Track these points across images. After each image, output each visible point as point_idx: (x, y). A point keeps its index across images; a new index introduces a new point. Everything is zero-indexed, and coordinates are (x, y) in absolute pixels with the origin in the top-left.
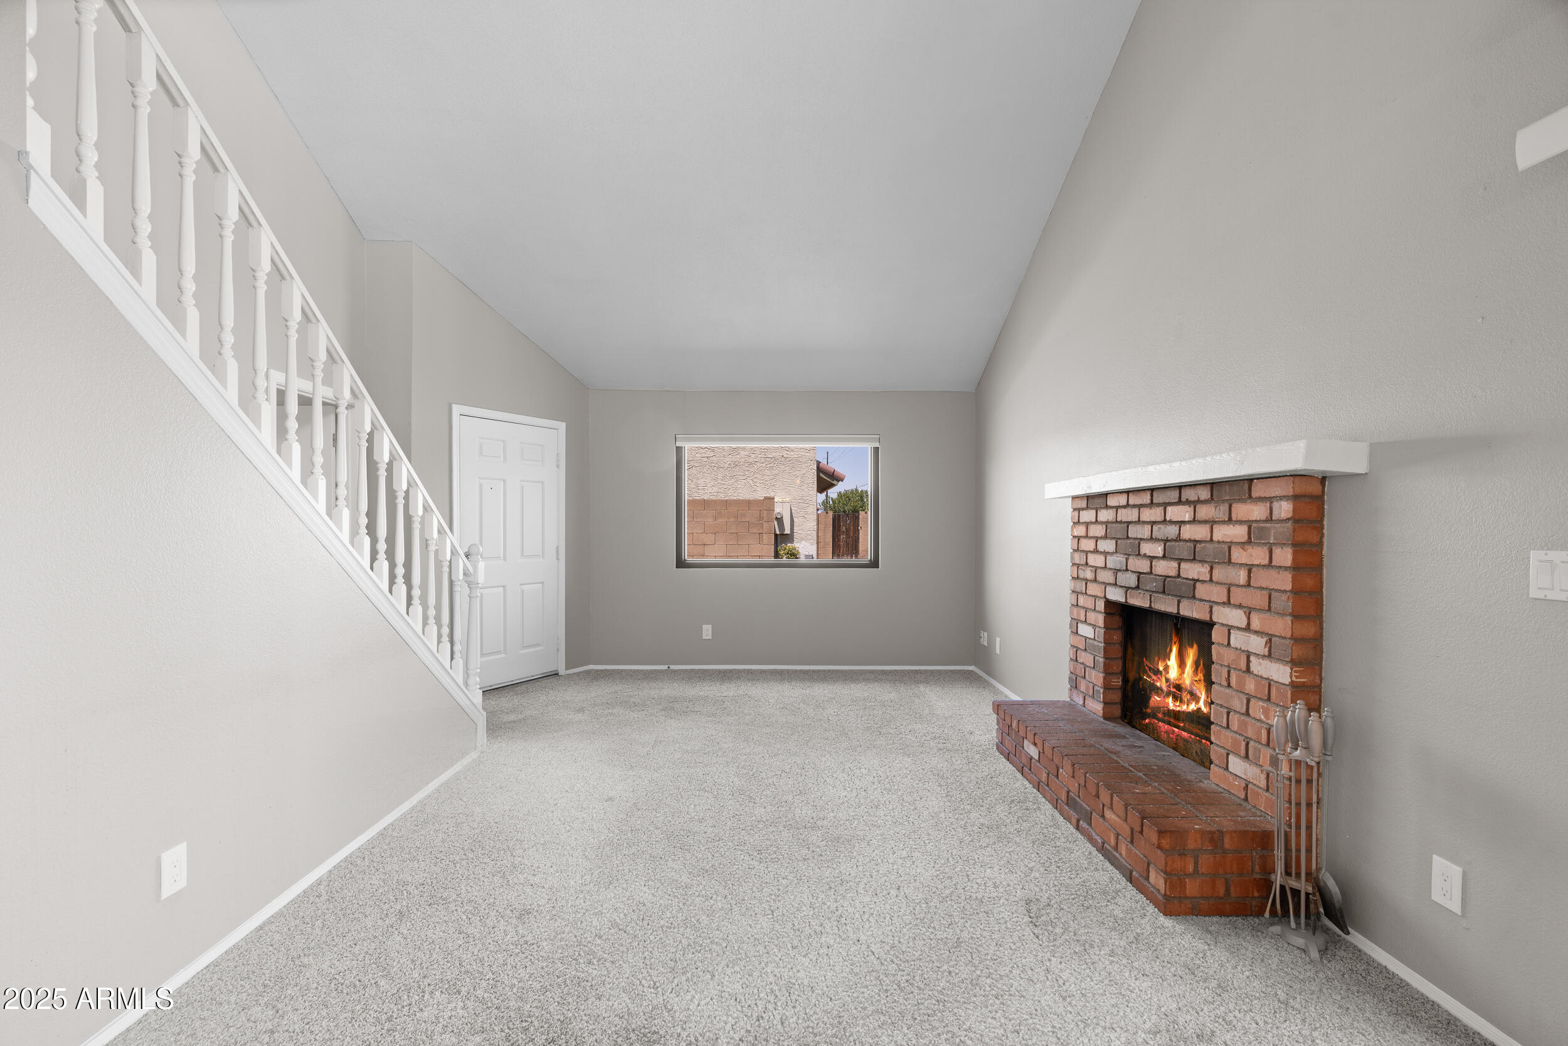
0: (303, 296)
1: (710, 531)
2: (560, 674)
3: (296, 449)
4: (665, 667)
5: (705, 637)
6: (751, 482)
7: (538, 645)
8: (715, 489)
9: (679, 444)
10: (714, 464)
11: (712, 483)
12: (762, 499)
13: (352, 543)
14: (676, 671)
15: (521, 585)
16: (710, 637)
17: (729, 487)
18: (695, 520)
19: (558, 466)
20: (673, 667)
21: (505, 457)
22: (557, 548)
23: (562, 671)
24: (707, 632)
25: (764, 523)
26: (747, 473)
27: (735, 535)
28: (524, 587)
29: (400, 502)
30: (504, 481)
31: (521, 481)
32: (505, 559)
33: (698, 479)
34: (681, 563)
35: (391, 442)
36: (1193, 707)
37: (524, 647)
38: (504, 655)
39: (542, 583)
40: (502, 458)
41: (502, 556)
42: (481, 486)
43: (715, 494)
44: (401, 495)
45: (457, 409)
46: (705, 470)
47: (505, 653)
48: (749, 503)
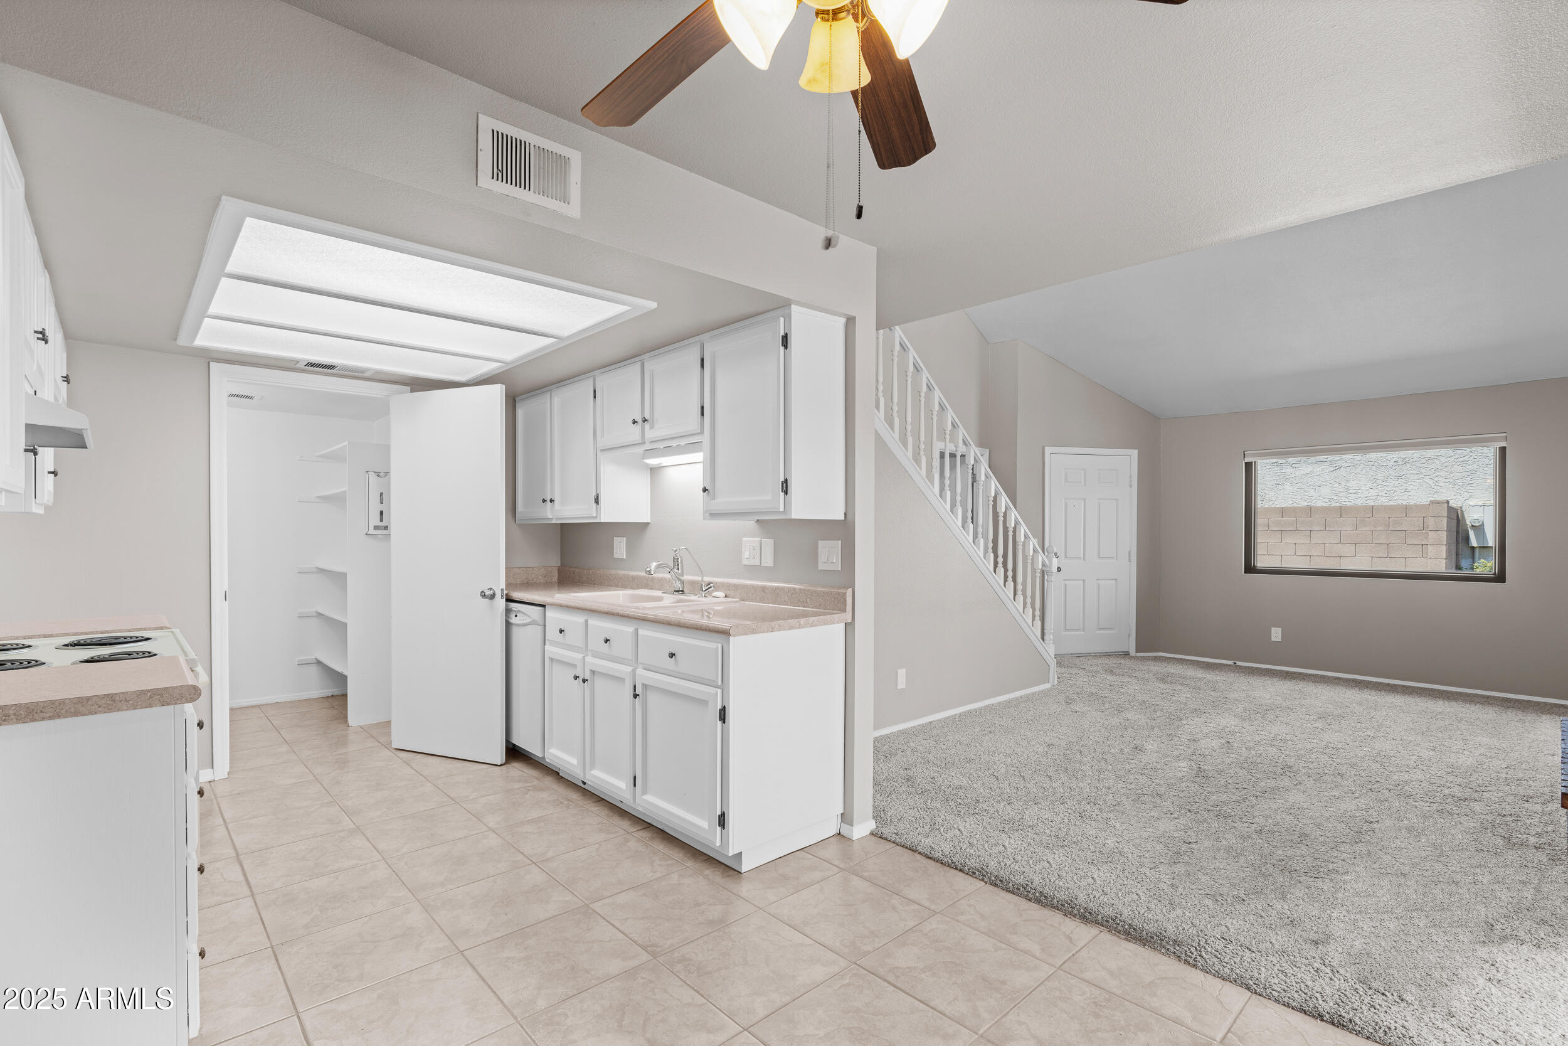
0: (952, 417)
1: (1349, 542)
2: (1131, 655)
3: (949, 494)
4: (1230, 662)
5: (1273, 639)
6: (1430, 482)
7: (1112, 629)
8: (1373, 493)
9: (1247, 460)
10: (1372, 463)
11: (1369, 485)
12: (1428, 503)
13: (985, 557)
14: (1241, 667)
15: (1098, 580)
16: (1279, 639)
17: (1395, 489)
18: (1327, 529)
19: (1131, 486)
20: (1239, 663)
21: (1085, 484)
22: (1130, 553)
23: (1133, 652)
24: (1276, 634)
25: (1430, 533)
26: (1424, 471)
27: (1386, 546)
28: (1100, 582)
29: (1001, 519)
30: (1084, 500)
31: (1098, 499)
32: (1084, 559)
33: (1347, 481)
34: (1250, 569)
35: (996, 485)
37: (1100, 629)
38: (1083, 633)
39: (1116, 580)
40: (1083, 483)
41: (1082, 557)
42: (1066, 504)
43: (1372, 498)
44: (1001, 515)
45: (1048, 450)
46: (1358, 470)
47: (1084, 630)
48: (1407, 509)
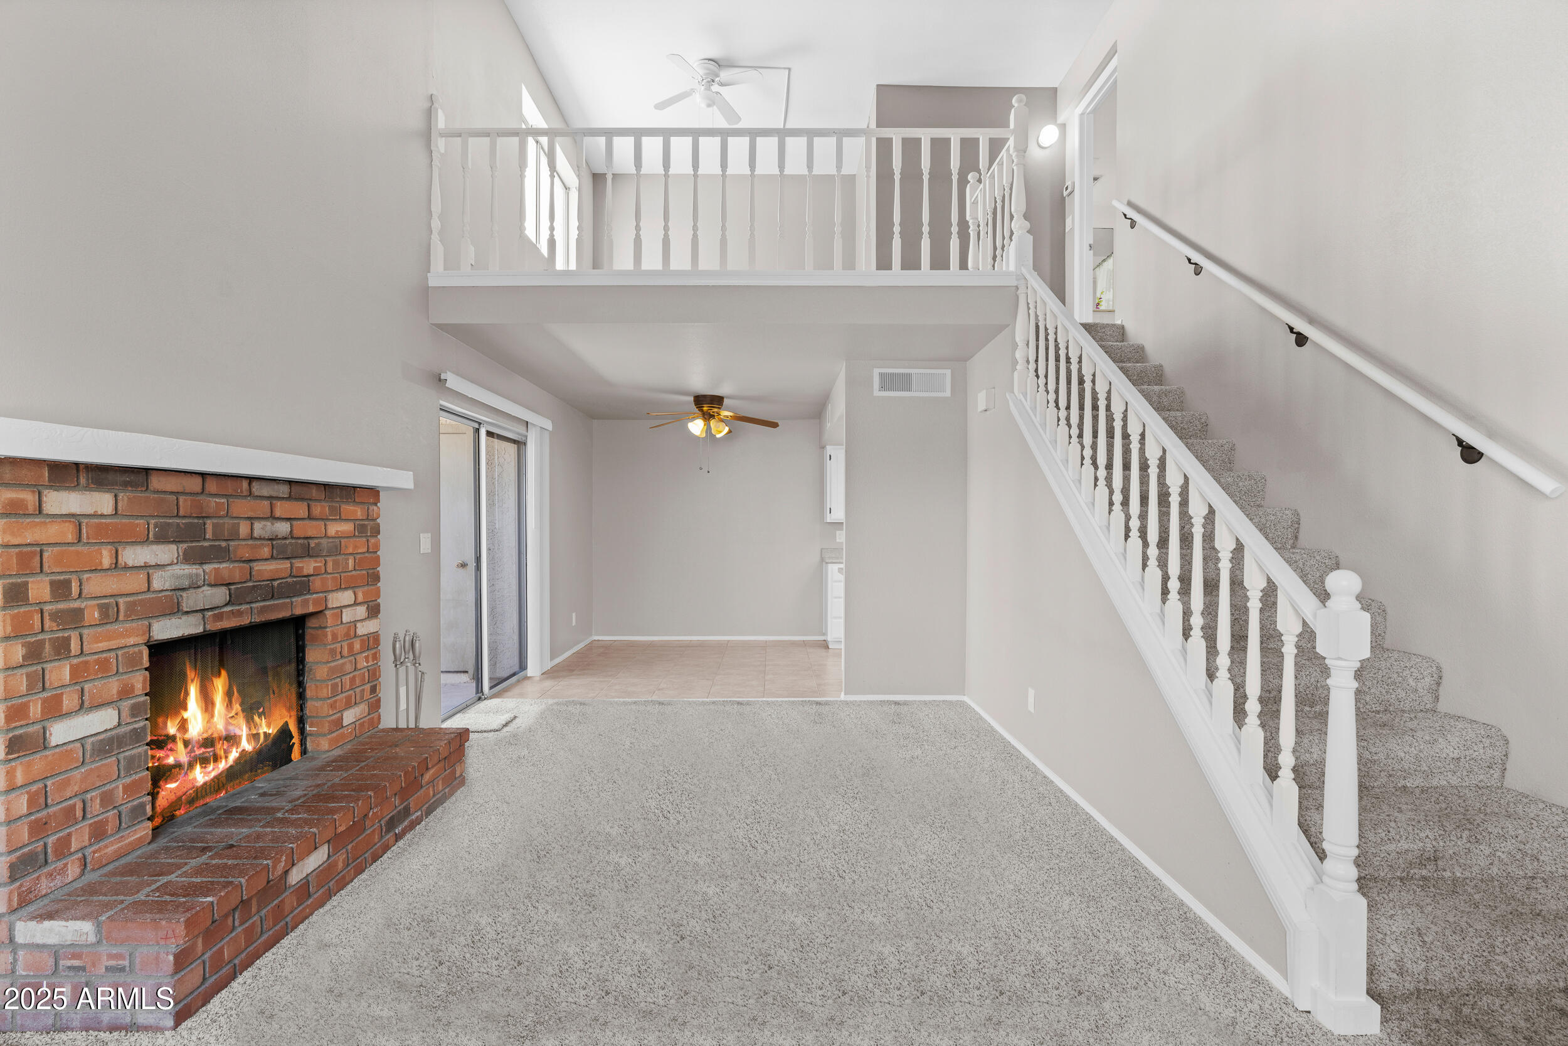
36: (234, 755)
